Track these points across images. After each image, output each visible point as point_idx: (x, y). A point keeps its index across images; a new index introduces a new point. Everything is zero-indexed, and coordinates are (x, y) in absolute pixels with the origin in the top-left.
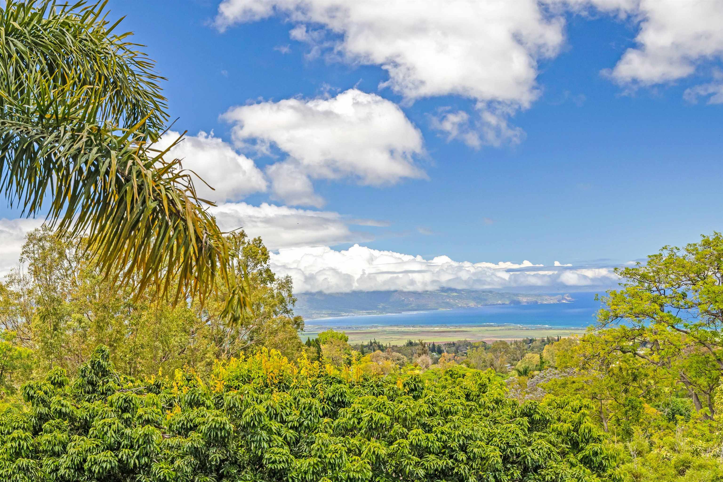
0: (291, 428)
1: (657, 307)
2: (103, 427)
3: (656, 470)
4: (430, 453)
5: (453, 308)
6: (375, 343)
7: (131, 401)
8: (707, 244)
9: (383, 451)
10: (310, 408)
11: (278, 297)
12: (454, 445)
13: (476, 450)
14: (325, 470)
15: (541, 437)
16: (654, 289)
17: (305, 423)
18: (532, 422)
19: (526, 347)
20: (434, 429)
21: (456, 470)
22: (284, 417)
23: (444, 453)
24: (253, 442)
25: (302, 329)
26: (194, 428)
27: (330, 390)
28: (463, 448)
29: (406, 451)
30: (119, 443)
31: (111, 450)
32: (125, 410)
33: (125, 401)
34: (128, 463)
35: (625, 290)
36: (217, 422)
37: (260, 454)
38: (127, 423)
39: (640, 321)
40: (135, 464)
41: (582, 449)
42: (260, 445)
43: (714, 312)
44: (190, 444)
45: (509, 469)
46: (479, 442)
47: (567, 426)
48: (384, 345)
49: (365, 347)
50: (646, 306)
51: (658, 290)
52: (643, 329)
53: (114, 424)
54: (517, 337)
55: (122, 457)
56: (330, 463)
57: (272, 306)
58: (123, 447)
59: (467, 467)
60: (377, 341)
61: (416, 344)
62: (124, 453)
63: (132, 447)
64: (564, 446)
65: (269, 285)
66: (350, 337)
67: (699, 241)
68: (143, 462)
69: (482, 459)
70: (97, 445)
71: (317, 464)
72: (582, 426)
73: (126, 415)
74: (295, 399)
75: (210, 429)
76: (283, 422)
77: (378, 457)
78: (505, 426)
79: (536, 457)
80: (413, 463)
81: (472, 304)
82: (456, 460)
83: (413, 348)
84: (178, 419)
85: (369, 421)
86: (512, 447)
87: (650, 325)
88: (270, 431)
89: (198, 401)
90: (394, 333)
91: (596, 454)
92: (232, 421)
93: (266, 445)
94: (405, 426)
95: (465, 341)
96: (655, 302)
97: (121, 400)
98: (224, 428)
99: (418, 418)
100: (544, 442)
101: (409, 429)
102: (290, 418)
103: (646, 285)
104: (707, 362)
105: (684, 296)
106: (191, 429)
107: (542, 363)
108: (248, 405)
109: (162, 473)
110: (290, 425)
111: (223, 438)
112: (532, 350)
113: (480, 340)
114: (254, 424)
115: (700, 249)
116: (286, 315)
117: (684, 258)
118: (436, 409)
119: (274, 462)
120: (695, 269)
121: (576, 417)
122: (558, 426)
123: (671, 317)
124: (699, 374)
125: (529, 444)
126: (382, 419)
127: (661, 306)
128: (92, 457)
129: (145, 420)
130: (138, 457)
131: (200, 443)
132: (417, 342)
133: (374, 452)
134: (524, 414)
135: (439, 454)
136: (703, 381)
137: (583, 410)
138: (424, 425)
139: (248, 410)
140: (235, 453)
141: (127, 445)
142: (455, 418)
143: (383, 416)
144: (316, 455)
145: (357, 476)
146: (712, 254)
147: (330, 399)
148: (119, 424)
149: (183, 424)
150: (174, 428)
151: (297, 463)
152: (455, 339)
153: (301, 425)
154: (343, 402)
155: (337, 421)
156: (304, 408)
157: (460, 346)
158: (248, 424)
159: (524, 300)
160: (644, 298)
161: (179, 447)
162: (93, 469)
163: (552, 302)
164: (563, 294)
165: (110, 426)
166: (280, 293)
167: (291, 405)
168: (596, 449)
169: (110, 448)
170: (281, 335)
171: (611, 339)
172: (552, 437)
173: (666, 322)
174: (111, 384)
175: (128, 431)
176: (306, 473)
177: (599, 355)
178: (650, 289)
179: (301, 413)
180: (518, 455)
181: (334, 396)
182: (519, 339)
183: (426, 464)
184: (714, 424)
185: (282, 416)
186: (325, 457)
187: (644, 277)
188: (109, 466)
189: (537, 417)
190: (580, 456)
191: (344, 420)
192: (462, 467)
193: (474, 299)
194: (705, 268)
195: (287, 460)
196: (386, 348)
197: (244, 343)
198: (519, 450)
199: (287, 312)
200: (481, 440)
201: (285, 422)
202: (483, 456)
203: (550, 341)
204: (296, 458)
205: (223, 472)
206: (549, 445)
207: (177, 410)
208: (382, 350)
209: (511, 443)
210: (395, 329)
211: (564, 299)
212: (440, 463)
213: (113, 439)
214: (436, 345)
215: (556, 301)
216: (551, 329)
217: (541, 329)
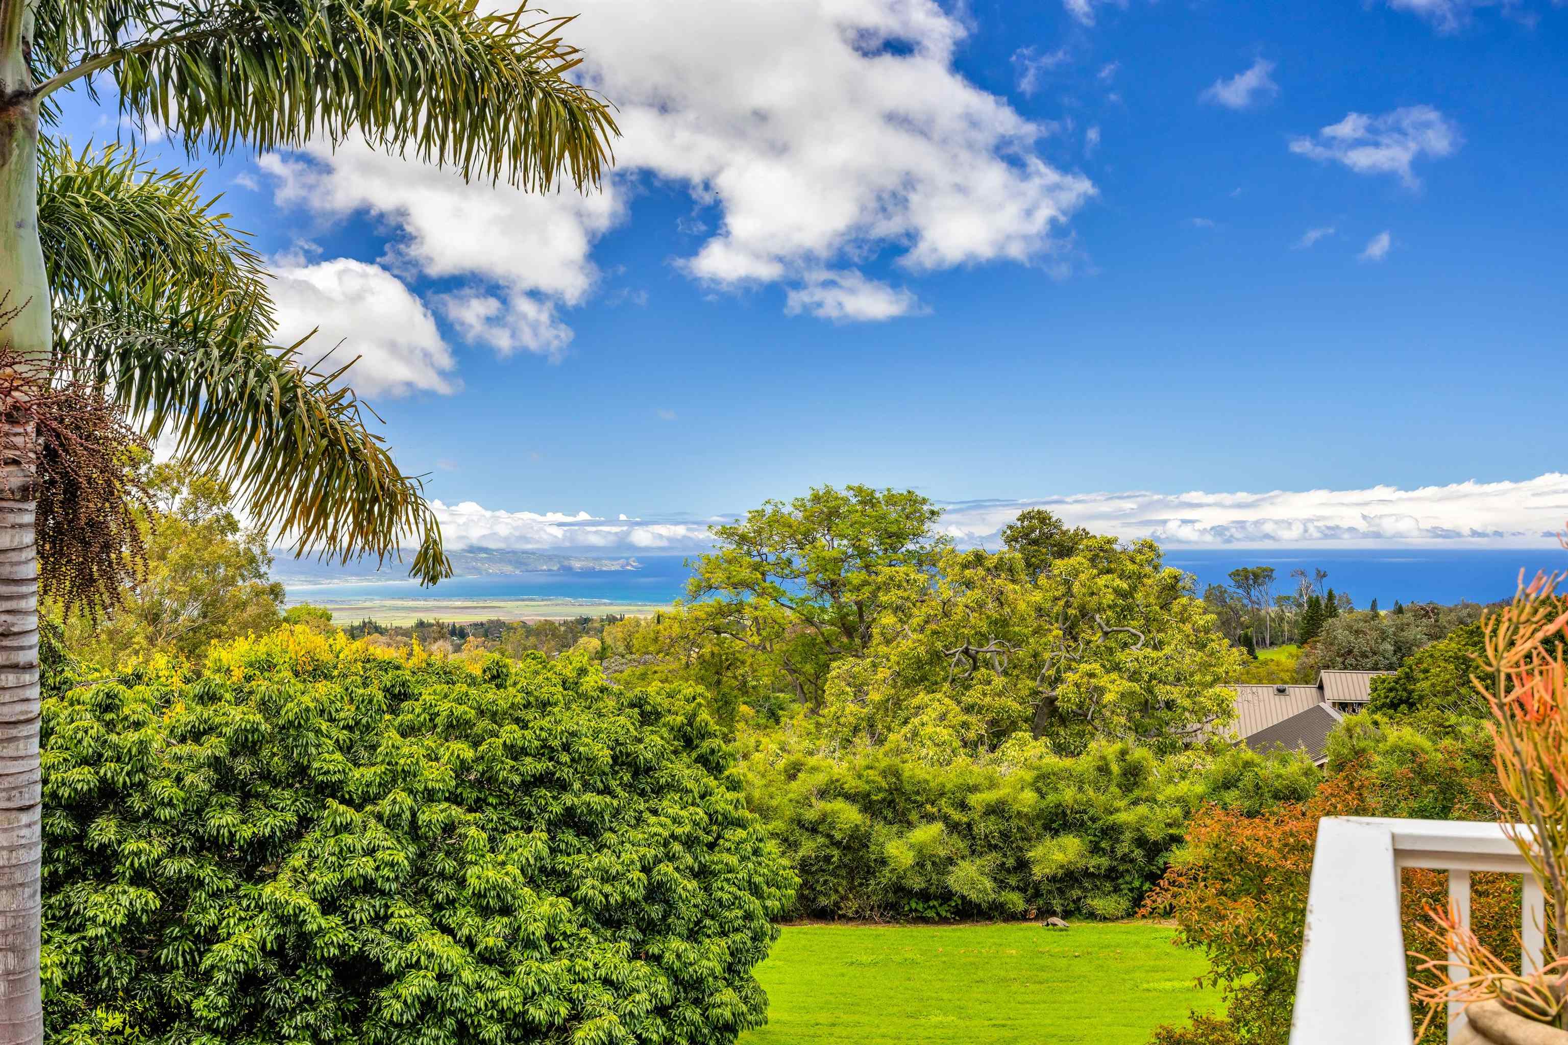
0: (344, 728)
1: (760, 576)
2: (76, 733)
3: (763, 776)
4: (527, 754)
5: (480, 574)
6: (370, 622)
7: (116, 696)
8: (817, 499)
9: (469, 754)
10: (370, 702)
11: (245, 554)
12: (556, 743)
13: (581, 749)
14: (394, 781)
15: (652, 732)
16: (755, 553)
17: (364, 721)
18: (642, 714)
19: (580, 627)
20: (530, 725)
21: (557, 775)
22: (334, 714)
23: (543, 755)
24: (297, 746)
25: (282, 602)
26: (211, 730)
27: (387, 679)
28: (566, 747)
29: (499, 753)
30: (100, 755)
31: (90, 765)
32: (108, 708)
33: (108, 695)
34: (114, 783)
35: (720, 553)
36: (248, 721)
37: (305, 763)
38: (110, 726)
39: (738, 594)
40: (125, 782)
41: (697, 746)
42: (306, 751)
43: (823, 583)
44: (209, 752)
45: (617, 772)
46: (586, 740)
47: (680, 719)
48: (383, 626)
49: (357, 628)
50: (745, 573)
51: (760, 555)
52: (741, 603)
53: (92, 728)
54: (567, 615)
55: (105, 774)
56: (403, 770)
57: (239, 568)
58: (106, 760)
59: (572, 770)
60: (373, 620)
61: (431, 625)
62: (108, 769)
63: (119, 760)
64: (676, 743)
65: (230, 537)
66: (335, 615)
67: (808, 495)
68: (137, 779)
69: (588, 760)
70: (65, 760)
71: (385, 773)
72: (698, 719)
73: (109, 716)
74: (347, 689)
75: (236, 731)
76: (332, 720)
77: (463, 762)
78: (613, 719)
79: (649, 755)
80: (508, 767)
81: (508, 569)
82: (558, 762)
83: (425, 631)
84: (183, 720)
85: (448, 717)
86: (622, 744)
87: (751, 599)
88: (318, 732)
89: (214, 694)
90: (397, 609)
91: (713, 752)
92: (267, 720)
93: (313, 750)
94: (496, 722)
95: (498, 621)
96: (756, 570)
97: (101, 694)
98: (257, 729)
99: (511, 711)
100: (656, 738)
101: (501, 726)
102: (342, 715)
103: (745, 548)
104: (814, 645)
105: (789, 562)
106: (205, 732)
107: (604, 649)
108: (289, 698)
109: (167, 794)
110: (341, 724)
111: (254, 743)
112: (587, 633)
113: (518, 619)
114: (299, 723)
115: (809, 504)
116: (258, 580)
117: (790, 514)
118: (531, 699)
119: (327, 773)
120: (802, 529)
121: (690, 708)
122: (669, 718)
123: (775, 588)
124: (805, 660)
125: (640, 741)
126: (466, 713)
127: (763, 574)
128: (59, 776)
129: (134, 722)
130: (128, 774)
131: (222, 751)
132: (433, 622)
133: (458, 756)
134: (632, 705)
135: (538, 755)
136: (809, 668)
137: (699, 700)
138: (517, 721)
139: (290, 705)
140: (268, 763)
141: (112, 757)
142: (556, 710)
143: (467, 709)
144: (383, 762)
145: (438, 786)
146: (822, 512)
147: (388, 690)
148: (97, 728)
149: (193, 726)
150: (179, 731)
151: (357, 773)
152: (483, 617)
153: (357, 723)
154: (405, 694)
155: (400, 719)
156: (363, 701)
157: (490, 628)
158: (291, 723)
159: (577, 565)
160: (745, 564)
161: (190, 758)
162: (60, 792)
163: (613, 568)
164: (627, 559)
165: (86, 732)
166: (249, 549)
167: (342, 698)
168: (713, 745)
169: (85, 761)
170: (252, 610)
171: (704, 616)
172: (664, 732)
173: (769, 594)
174: (68, 674)
175: (113, 737)
176: (368, 785)
177: (687, 637)
178: (749, 553)
179: (358, 708)
180: (628, 755)
181: (393, 686)
182: (569, 619)
183: (521, 769)
184: (822, 720)
185: (330, 713)
186: (397, 763)
187: (743, 539)
188: (86, 787)
189: (649, 708)
190: (694, 755)
191: (410, 716)
192: (566, 770)
193: (510, 562)
194: (814, 529)
195: (344, 771)
196: (386, 630)
197: (193, 621)
198: (631, 748)
199: (260, 576)
200: (586, 737)
201: (335, 720)
202: (590, 756)
203: (612, 620)
204: (355, 765)
205: (250, 790)
206: (663, 742)
207: (179, 708)
208: (381, 633)
209: (621, 740)
210: (399, 603)
211: (628, 564)
212: (539, 767)
213: (90, 750)
214: (457, 626)
215: (618, 568)
216: (611, 604)
217: (600, 605)
